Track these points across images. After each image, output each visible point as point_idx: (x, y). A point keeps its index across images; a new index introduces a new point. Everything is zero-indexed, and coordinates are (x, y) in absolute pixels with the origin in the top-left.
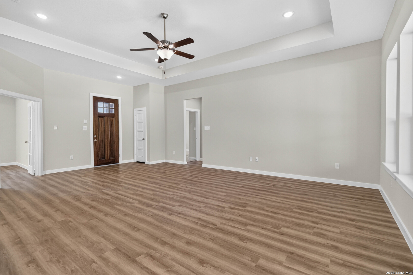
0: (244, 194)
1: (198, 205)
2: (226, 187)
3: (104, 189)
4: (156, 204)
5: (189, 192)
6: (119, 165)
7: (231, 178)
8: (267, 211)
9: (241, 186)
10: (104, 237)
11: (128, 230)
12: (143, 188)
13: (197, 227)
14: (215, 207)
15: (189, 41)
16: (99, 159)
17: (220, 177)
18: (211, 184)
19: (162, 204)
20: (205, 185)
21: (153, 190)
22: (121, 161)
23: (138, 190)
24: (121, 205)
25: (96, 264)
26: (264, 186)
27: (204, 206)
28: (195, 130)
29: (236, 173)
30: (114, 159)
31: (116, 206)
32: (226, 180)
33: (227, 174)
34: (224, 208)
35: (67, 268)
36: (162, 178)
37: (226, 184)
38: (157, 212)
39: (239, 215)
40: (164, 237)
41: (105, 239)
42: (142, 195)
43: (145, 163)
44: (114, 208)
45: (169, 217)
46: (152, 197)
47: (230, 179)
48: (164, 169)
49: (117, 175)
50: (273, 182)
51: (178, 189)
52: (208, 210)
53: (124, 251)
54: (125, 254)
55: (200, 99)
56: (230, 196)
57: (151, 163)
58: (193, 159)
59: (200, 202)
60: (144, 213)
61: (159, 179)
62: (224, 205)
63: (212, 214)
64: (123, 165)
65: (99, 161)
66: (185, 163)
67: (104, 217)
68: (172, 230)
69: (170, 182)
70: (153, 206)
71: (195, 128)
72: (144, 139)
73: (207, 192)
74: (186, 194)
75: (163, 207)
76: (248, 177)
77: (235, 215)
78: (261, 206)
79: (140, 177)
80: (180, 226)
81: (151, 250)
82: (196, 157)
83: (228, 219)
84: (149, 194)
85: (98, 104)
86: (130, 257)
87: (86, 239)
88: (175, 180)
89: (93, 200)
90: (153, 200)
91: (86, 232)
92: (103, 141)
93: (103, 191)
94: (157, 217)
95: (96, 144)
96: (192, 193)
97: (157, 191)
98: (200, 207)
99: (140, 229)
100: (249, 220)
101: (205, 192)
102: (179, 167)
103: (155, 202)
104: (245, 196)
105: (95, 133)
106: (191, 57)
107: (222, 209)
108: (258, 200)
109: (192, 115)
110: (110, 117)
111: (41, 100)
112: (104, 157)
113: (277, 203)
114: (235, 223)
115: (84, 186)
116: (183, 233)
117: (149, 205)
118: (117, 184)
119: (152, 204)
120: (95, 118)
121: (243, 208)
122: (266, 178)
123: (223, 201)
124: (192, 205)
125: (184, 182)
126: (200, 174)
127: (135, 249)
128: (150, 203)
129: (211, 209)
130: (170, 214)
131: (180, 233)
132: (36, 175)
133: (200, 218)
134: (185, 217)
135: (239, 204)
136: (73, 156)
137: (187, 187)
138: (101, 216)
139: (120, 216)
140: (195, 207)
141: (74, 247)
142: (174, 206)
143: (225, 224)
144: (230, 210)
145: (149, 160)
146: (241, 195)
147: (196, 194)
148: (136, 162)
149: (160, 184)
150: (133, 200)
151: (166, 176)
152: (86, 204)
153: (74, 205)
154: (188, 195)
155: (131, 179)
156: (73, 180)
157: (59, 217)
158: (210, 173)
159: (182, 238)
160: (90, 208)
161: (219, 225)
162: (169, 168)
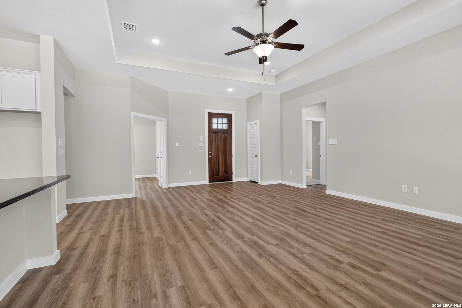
0: (384, 246)
1: (302, 249)
2: (354, 228)
3: (207, 208)
4: (249, 236)
5: (296, 227)
6: (232, 184)
7: (365, 215)
8: (424, 288)
9: (380, 230)
10: (179, 267)
11: (205, 265)
12: (244, 214)
13: (288, 285)
14: (326, 258)
15: (291, 24)
16: (214, 176)
17: (349, 211)
18: (332, 220)
19: (255, 238)
20: (321, 220)
21: (253, 217)
22: (235, 180)
23: (237, 215)
24: (213, 230)
25: (156, 301)
26: (427, 237)
27: (310, 253)
28: (319, 145)
29: (377, 208)
30: (228, 176)
31: (207, 231)
32: (358, 217)
33: (362, 208)
34: (341, 262)
35: (132, 295)
36: (270, 203)
37: (355, 224)
38: (245, 248)
39: (364, 283)
40: (239, 288)
41: (179, 270)
42: (238, 221)
43: (258, 183)
44: (205, 232)
45: (257, 258)
46: (248, 225)
47: (365, 217)
48: (277, 191)
49: (224, 194)
50: (449, 233)
51: (283, 220)
52: (313, 261)
53: (189, 293)
54: (187, 297)
55: (324, 104)
56: (356, 245)
57: (264, 183)
58: (315, 182)
59: (306, 245)
60: (231, 246)
61: (266, 204)
62: (343, 258)
63: (317, 268)
64: (235, 183)
65: (214, 178)
66: (304, 186)
67: (191, 241)
68: (254, 280)
69: (276, 210)
70: (244, 239)
71: (319, 142)
72: (257, 156)
73: (322, 231)
74: (290, 230)
75: (255, 243)
76: (398, 216)
77: (357, 281)
78: (414, 275)
79: (246, 199)
80: (266, 277)
81: (216, 302)
82: (319, 180)
83: (341, 285)
84: (247, 221)
85: (213, 120)
86: (190, 304)
87: (164, 264)
88: (284, 208)
89: (191, 220)
90: (248, 230)
91: (168, 256)
92: (217, 158)
93: (204, 211)
94: (243, 255)
95: (211, 160)
96: (299, 229)
97: (257, 220)
98: (303, 253)
99: (218, 267)
100: (381, 297)
101: (319, 231)
102: (295, 191)
103: (249, 233)
104: (384, 249)
105: (210, 150)
106: (299, 47)
107: (336, 265)
108: (408, 262)
109: (316, 125)
110: (224, 133)
111: (166, 119)
112: (218, 174)
113: (451, 277)
114: (351, 296)
115: (191, 203)
116: (265, 289)
117: (241, 236)
118: (220, 204)
119: (245, 236)
120: (210, 133)
121: (375, 270)
122: (435, 224)
123: (341, 251)
124: (293, 248)
125: (294, 212)
126: (320, 203)
127: (200, 293)
128: (242, 234)
129: (318, 260)
130: (260, 255)
131: (261, 287)
132: (163, 187)
133: (297, 272)
134: (277, 264)
135: (369, 262)
136: (191, 171)
137: (295, 220)
138: (189, 239)
139: (206, 243)
140: (295, 252)
141: (149, 271)
142: (269, 244)
143: (333, 293)
144: (350, 269)
145: (262, 180)
146: (376, 246)
147: (305, 232)
148: (249, 181)
149: (264, 211)
150: (227, 226)
151: (275, 201)
152: (184, 223)
153: (174, 222)
154: (293, 232)
155: (236, 200)
156: (186, 195)
157: (157, 232)
158: (334, 203)
159: (261, 298)
160: (185, 228)
161: (323, 292)
162: (282, 192)
